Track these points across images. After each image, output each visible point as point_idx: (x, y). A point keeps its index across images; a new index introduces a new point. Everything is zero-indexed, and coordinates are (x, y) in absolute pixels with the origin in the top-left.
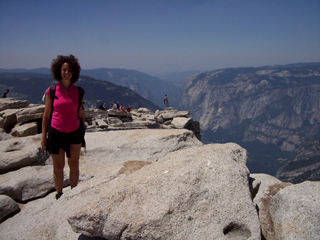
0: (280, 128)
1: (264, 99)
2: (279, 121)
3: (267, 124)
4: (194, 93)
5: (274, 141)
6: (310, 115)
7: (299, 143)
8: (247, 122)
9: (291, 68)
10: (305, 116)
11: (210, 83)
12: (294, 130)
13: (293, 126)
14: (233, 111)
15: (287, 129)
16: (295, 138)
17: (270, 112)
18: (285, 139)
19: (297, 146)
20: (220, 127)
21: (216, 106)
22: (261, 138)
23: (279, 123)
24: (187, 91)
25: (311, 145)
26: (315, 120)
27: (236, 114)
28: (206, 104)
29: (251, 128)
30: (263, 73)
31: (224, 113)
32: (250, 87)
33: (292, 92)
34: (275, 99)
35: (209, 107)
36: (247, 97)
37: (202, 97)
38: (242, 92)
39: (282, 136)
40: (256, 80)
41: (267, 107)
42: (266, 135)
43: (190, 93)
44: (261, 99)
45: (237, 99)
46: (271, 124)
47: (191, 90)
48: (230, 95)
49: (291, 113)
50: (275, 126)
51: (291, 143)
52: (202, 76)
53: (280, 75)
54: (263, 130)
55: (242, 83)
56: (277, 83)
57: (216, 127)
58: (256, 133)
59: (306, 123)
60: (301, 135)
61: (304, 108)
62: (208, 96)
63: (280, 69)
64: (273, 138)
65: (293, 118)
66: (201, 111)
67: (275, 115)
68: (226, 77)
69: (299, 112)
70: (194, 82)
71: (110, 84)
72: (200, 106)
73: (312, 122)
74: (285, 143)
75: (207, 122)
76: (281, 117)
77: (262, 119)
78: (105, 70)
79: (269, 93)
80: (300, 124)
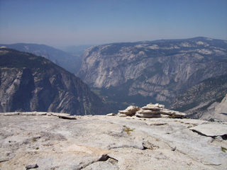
0: (154, 85)
1: (142, 65)
2: (154, 80)
3: (146, 83)
4: (91, 61)
5: (151, 94)
6: (174, 76)
7: (169, 95)
8: (131, 81)
10: (171, 76)
11: (102, 53)
12: (164, 86)
13: (163, 83)
14: (120, 74)
15: (159, 85)
16: (166, 92)
17: (146, 74)
18: (158, 93)
19: (167, 98)
20: (111, 86)
21: (108, 70)
22: (142, 93)
23: (154, 81)
24: (85, 60)
25: (182, 97)
26: (178, 79)
27: (122, 76)
28: (100, 69)
29: (134, 85)
30: (139, 46)
31: (114, 75)
32: (132, 56)
33: (162, 60)
34: (150, 65)
35: (103, 71)
36: (130, 64)
37: (97, 64)
38: (126, 60)
39: (158, 91)
40: (136, 51)
41: (145, 70)
42: (145, 90)
43: (87, 61)
44: (140, 65)
45: (123, 65)
46: (148, 83)
47: (88, 59)
48: (118, 62)
49: (162, 74)
50: (151, 84)
51: (163, 95)
52: (96, 49)
53: (152, 48)
54: (143, 86)
55: (126, 54)
56: (151, 53)
57: (108, 85)
58: (138, 89)
59: (172, 81)
60: (170, 90)
61: (170, 71)
62: (101, 63)
63: (152, 43)
64: (150, 92)
65: (163, 78)
66: (97, 74)
67: (150, 76)
68: (113, 49)
69: (167, 73)
70: (90, 53)
71: (32, 55)
72: (96, 70)
73: (176, 80)
74: (159, 96)
75: (101, 82)
76: (155, 77)
77: (141, 79)
78: (23, 45)
79: (146, 61)
80: (168, 82)
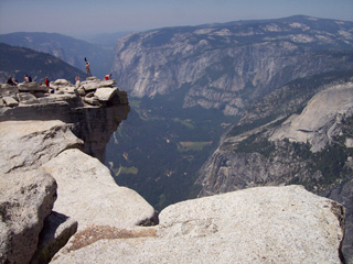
0: (221, 91)
1: (204, 61)
2: (220, 84)
3: (208, 88)
4: (127, 57)
5: (216, 105)
6: (252, 77)
7: (242, 106)
8: (187, 86)
9: (231, 27)
10: (247, 77)
11: (144, 44)
12: (236, 92)
13: (235, 88)
14: (170, 75)
15: (228, 92)
16: (238, 101)
17: (211, 74)
18: (227, 103)
19: (240, 110)
20: (157, 94)
21: (152, 70)
22: (203, 103)
23: (221, 86)
24: (119, 55)
25: (254, 108)
26: (258, 81)
27: (174, 78)
28: (140, 68)
29: (191, 92)
30: (202, 32)
31: (161, 78)
32: (188, 48)
33: (233, 52)
34: (216, 60)
35: (145, 71)
36: (185, 59)
37: (136, 60)
38: (180, 54)
39: (226, 100)
40: (195, 40)
41: (208, 69)
42: (207, 100)
43: (122, 57)
44: (200, 61)
45: (174, 62)
46: (212, 88)
47: (123, 54)
48: (167, 57)
49: (233, 74)
50: (216, 90)
51: (234, 106)
52: (135, 38)
53: (220, 33)
54: (204, 94)
55: (179, 44)
56: (217, 42)
57: (153, 93)
58: (197, 98)
59: (249, 84)
60: (243, 98)
61: (246, 69)
62: (142, 60)
63: (219, 27)
64: (215, 102)
65: (235, 80)
66: (135, 76)
67: (216, 77)
68: (162, 37)
69: (241, 73)
70: (127, 44)
71: (30, 51)
72: (135, 71)
73: (254, 83)
74: (228, 107)
75: (143, 88)
76: (222, 79)
77: (202, 82)
78: (23, 35)
79: (209, 54)
80: (243, 86)
